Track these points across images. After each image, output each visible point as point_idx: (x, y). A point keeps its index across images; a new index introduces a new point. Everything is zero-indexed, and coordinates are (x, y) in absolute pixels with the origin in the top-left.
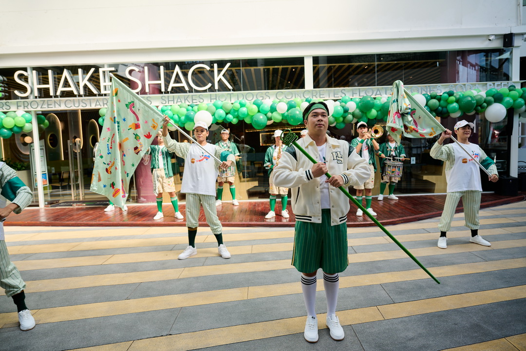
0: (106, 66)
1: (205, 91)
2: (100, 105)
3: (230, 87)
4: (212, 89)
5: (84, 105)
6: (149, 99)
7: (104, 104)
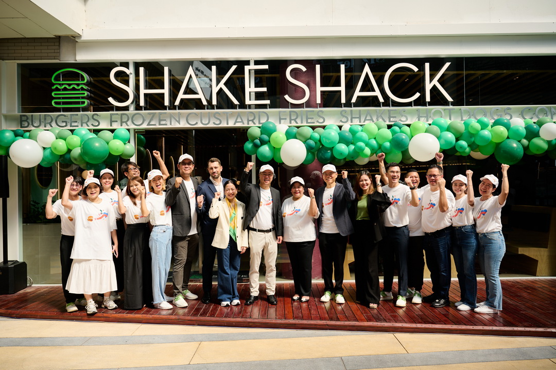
0: (252, 63)
1: (409, 104)
2: (242, 122)
3: (450, 99)
4: (420, 102)
5: (218, 122)
6: (320, 114)
7: (248, 121)
